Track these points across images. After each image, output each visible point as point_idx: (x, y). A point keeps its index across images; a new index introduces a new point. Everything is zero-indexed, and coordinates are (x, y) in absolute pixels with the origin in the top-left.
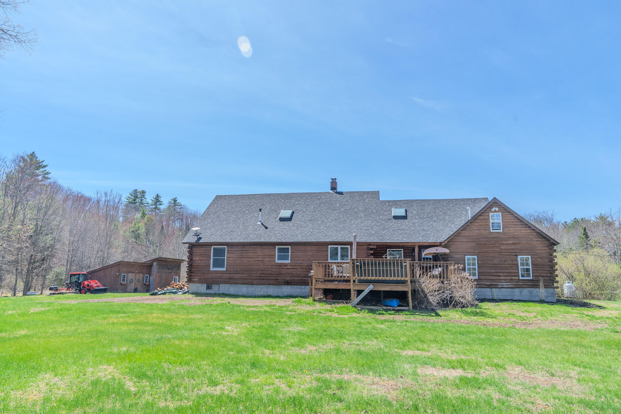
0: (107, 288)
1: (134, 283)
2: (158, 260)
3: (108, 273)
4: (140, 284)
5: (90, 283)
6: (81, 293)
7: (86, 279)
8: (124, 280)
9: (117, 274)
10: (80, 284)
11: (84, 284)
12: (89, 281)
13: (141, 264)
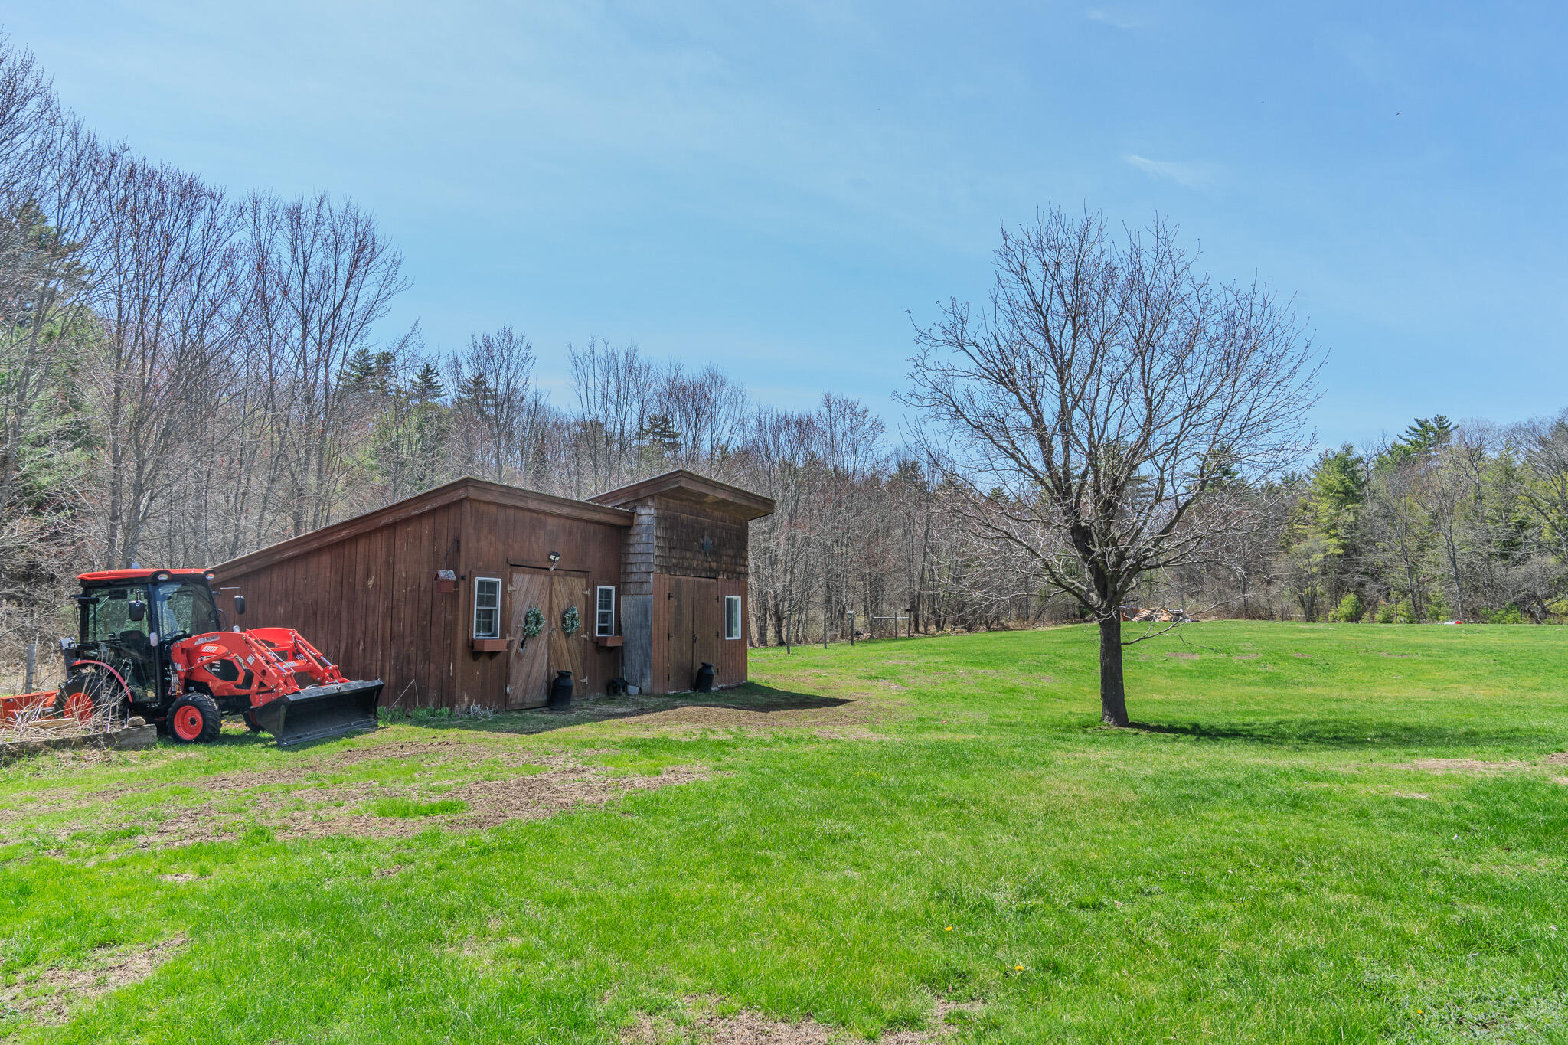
0: (379, 688)
1: (543, 642)
2: (661, 495)
3: (368, 577)
4: (572, 640)
5: (245, 648)
6: (168, 735)
7: (211, 622)
8: (487, 627)
9: (442, 573)
10: (163, 655)
11: (191, 654)
12: (237, 630)
13: (577, 513)
